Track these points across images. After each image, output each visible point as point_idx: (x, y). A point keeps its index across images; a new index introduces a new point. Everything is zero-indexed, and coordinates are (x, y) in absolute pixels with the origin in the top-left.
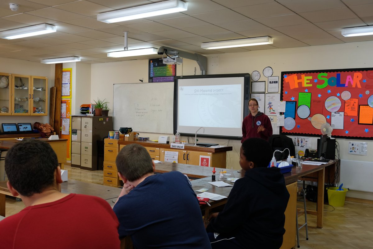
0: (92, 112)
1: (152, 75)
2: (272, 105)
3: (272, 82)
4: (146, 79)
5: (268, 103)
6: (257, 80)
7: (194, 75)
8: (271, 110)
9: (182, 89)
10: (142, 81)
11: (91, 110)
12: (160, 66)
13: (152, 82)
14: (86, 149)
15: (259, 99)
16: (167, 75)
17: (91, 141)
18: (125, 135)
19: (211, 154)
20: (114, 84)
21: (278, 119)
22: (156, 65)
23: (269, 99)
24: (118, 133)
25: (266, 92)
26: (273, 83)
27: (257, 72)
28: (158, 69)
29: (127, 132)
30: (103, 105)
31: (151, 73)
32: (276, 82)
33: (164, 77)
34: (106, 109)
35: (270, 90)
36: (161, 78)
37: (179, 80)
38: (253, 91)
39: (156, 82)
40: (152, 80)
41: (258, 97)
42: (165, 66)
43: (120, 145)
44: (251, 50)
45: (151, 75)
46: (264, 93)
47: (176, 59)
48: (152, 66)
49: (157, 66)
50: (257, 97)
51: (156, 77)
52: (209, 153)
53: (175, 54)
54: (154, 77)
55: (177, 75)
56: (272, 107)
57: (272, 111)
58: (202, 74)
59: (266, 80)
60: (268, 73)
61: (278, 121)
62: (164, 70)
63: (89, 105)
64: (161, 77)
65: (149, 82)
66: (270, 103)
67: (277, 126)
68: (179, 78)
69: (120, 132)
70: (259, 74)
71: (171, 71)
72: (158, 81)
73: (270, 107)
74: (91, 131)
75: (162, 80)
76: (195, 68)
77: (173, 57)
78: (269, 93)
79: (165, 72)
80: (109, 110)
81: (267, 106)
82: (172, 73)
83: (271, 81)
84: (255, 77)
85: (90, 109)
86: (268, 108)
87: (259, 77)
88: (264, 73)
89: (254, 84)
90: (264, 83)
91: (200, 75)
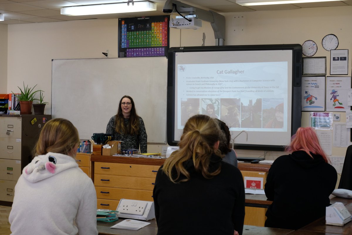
0: (12, 108)
1: (124, 46)
2: (338, 96)
3: (336, 58)
4: (114, 51)
5: (331, 92)
6: (312, 54)
7: (201, 46)
8: (337, 102)
9: (183, 69)
10: (106, 54)
11: (10, 104)
12: (139, 31)
13: (125, 56)
14: (9, 172)
15: (316, 85)
16: (153, 44)
17: (20, 158)
18: (104, 147)
19: (264, 173)
20: (52, 60)
21: (348, 117)
22: (133, 28)
23: (333, 85)
24: (88, 143)
25: (328, 74)
26: (338, 60)
27: (311, 42)
28: (136, 36)
29: (105, 141)
30: (33, 95)
31: (123, 41)
32: (343, 59)
33: (146, 48)
34: (41, 102)
35: (333, 72)
36: (141, 50)
37: (176, 53)
38: (305, 72)
39: (132, 56)
40: (126, 53)
41: (315, 82)
42: (149, 30)
43: (95, 163)
44: (301, 8)
45: (123, 44)
46: (324, 75)
47: (193, 20)
48: (124, 29)
49: (134, 31)
50: (313, 82)
51: (131, 48)
52: (260, 173)
53: (189, 12)
54: (129, 48)
55: (171, 46)
56: (338, 98)
57: (338, 105)
58: (218, 45)
59: (327, 54)
60: (330, 43)
61: (348, 120)
62: (146, 37)
63: (8, 95)
64: (141, 48)
65: (119, 57)
66: (334, 92)
67: (347, 127)
68: (178, 50)
69: (92, 141)
70: (315, 46)
71: (161, 39)
72: (136, 55)
73: (335, 98)
74: (19, 140)
75: (144, 54)
76: (204, 34)
77: (189, 17)
78: (332, 76)
79: (149, 40)
80: (45, 105)
81: (329, 96)
82: (161, 41)
83: (336, 56)
84: (308, 51)
85: (10, 102)
86: (331, 99)
87: (315, 50)
88: (324, 43)
89: (306, 61)
90: (324, 59)
91: (214, 45)
